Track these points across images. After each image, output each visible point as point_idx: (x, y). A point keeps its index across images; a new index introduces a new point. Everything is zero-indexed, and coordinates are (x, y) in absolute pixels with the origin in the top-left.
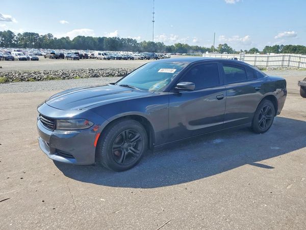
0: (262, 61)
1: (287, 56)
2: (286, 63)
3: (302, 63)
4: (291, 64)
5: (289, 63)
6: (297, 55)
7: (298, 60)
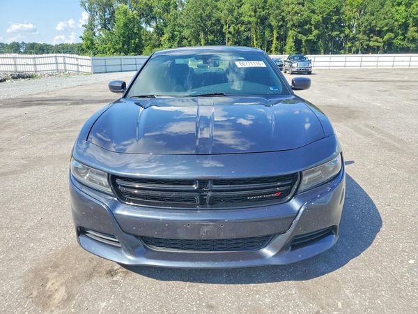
0: (27, 64)
1: (60, 57)
2: (61, 67)
3: (82, 66)
4: (68, 67)
5: (65, 67)
6: (72, 56)
7: (76, 63)
